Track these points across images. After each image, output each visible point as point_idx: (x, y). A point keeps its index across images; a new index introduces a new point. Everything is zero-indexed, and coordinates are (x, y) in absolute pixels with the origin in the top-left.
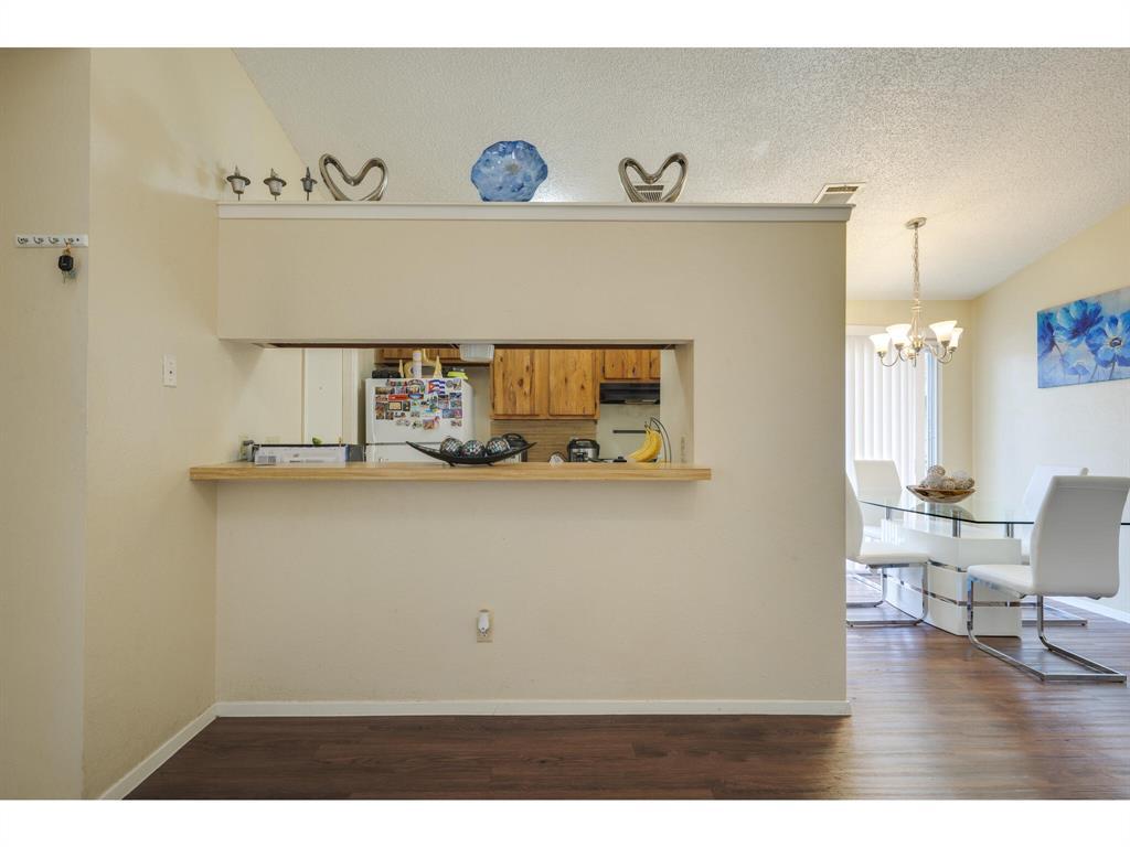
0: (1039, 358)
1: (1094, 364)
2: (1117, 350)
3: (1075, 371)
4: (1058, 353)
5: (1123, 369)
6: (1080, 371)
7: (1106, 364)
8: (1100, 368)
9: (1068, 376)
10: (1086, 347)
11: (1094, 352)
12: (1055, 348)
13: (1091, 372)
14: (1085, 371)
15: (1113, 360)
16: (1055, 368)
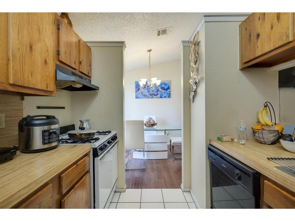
0: (136, 92)
1: (148, 95)
2: (153, 93)
3: (144, 96)
4: (140, 91)
5: (154, 96)
6: (145, 96)
7: (151, 95)
8: (150, 96)
9: (143, 96)
10: (147, 91)
11: (149, 92)
12: (140, 90)
13: (148, 96)
14: (147, 96)
15: (152, 94)
16: (140, 94)
